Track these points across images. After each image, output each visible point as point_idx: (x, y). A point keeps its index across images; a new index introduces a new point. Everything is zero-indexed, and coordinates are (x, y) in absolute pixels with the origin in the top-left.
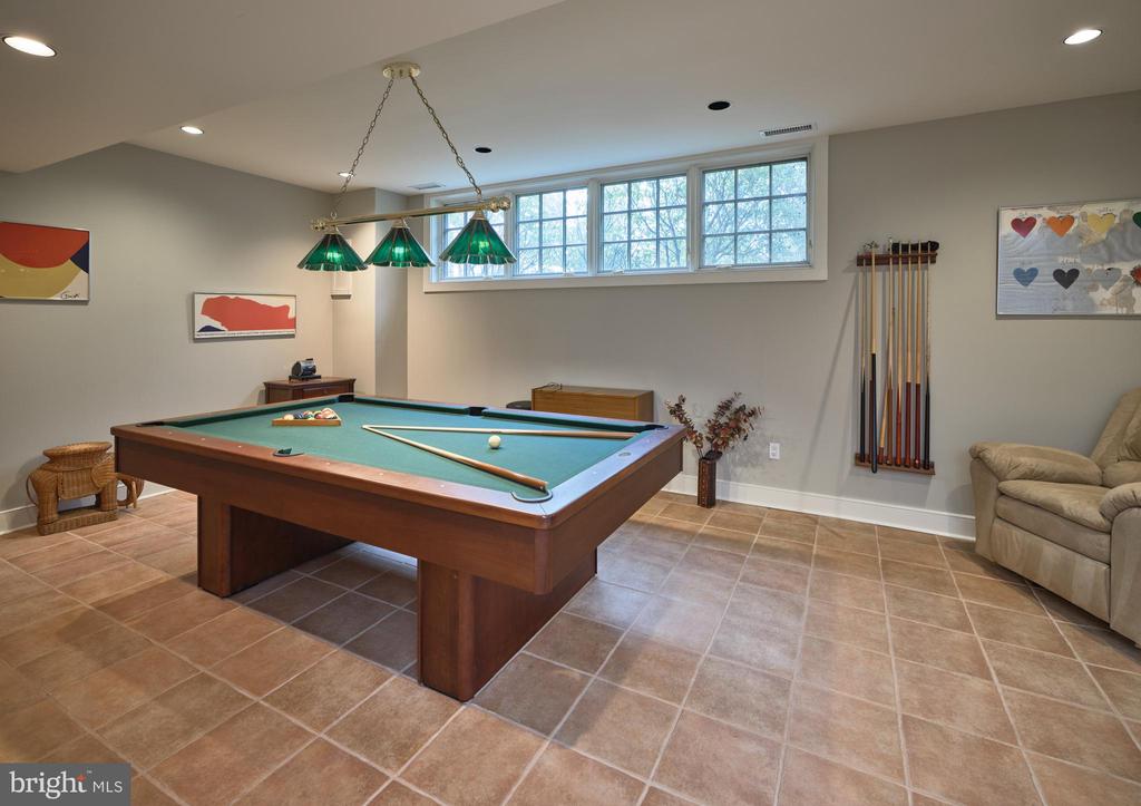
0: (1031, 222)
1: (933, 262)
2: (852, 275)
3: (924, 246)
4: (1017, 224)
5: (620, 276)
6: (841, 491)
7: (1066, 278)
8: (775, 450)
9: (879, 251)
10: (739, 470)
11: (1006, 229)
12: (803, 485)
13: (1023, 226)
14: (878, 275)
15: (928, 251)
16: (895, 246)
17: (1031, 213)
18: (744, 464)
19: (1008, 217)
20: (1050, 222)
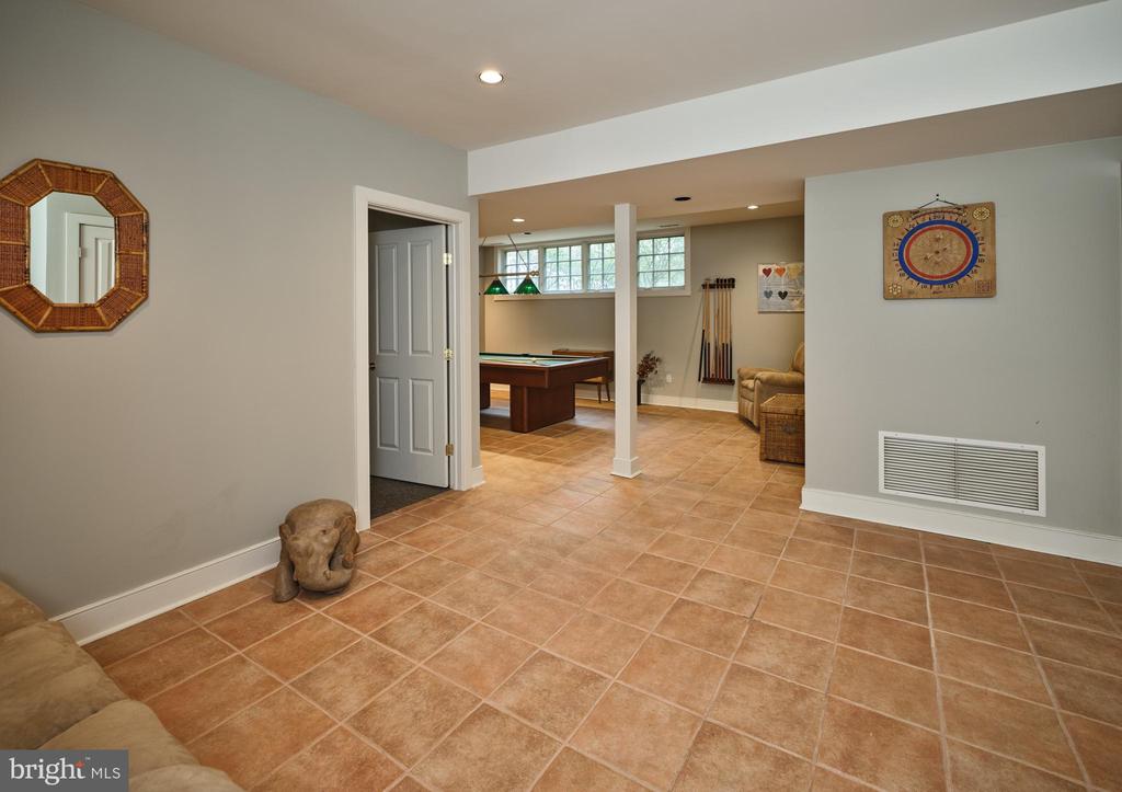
0: (770, 270)
1: (733, 287)
2: (701, 294)
3: (729, 280)
4: (764, 271)
5: (597, 293)
6: (699, 396)
7: (783, 295)
8: (669, 378)
9: (712, 282)
10: (653, 389)
11: (761, 273)
12: (681, 395)
13: (767, 272)
14: (712, 294)
15: (730, 283)
16: (718, 280)
17: (770, 266)
18: (655, 386)
19: (762, 267)
20: (777, 271)
